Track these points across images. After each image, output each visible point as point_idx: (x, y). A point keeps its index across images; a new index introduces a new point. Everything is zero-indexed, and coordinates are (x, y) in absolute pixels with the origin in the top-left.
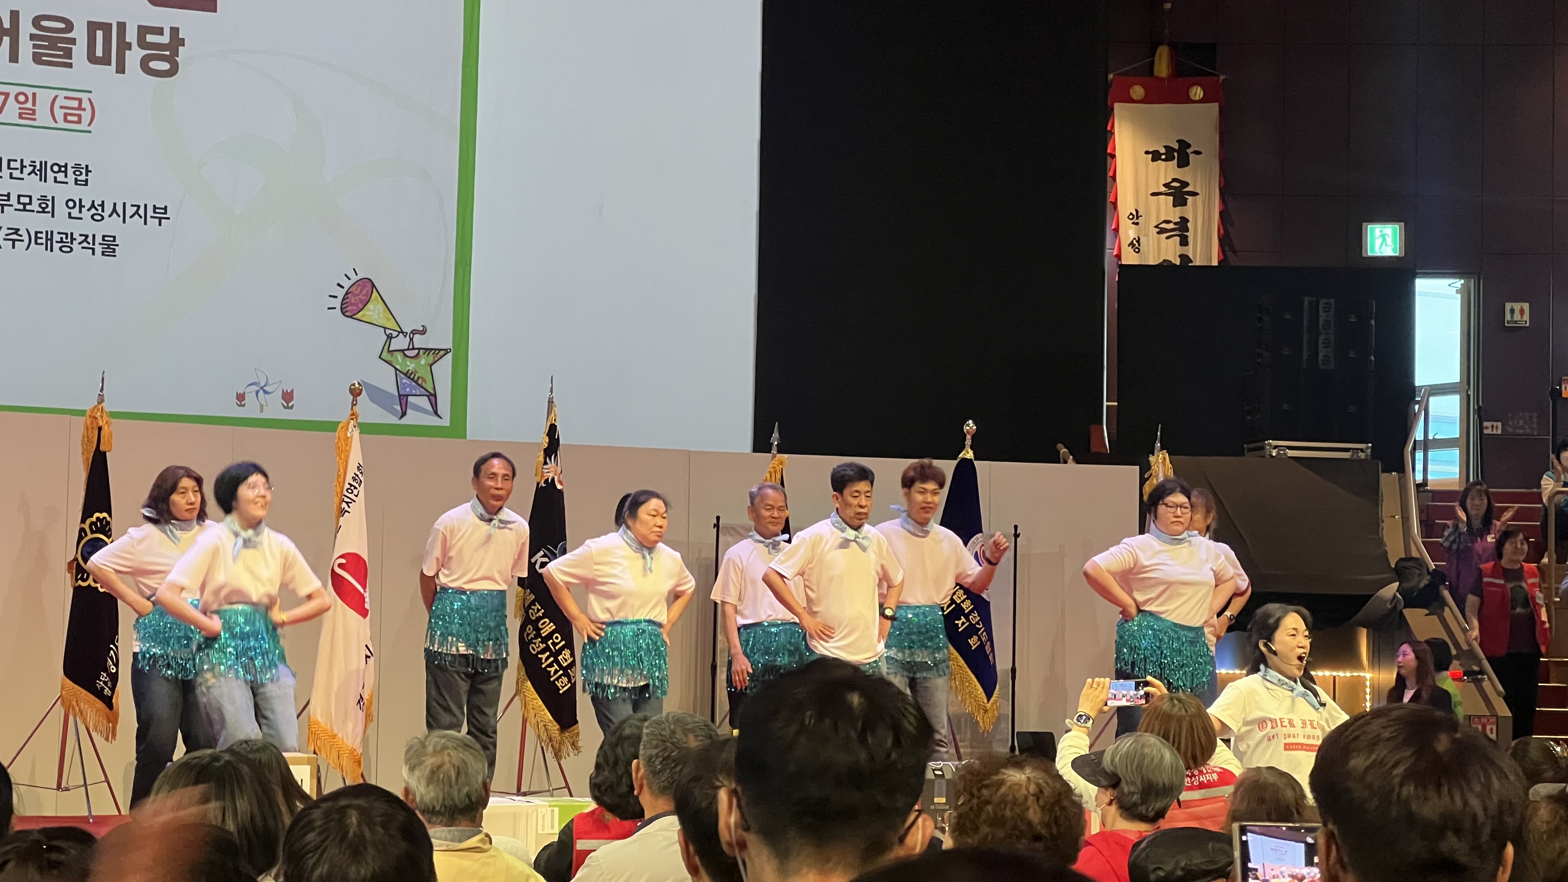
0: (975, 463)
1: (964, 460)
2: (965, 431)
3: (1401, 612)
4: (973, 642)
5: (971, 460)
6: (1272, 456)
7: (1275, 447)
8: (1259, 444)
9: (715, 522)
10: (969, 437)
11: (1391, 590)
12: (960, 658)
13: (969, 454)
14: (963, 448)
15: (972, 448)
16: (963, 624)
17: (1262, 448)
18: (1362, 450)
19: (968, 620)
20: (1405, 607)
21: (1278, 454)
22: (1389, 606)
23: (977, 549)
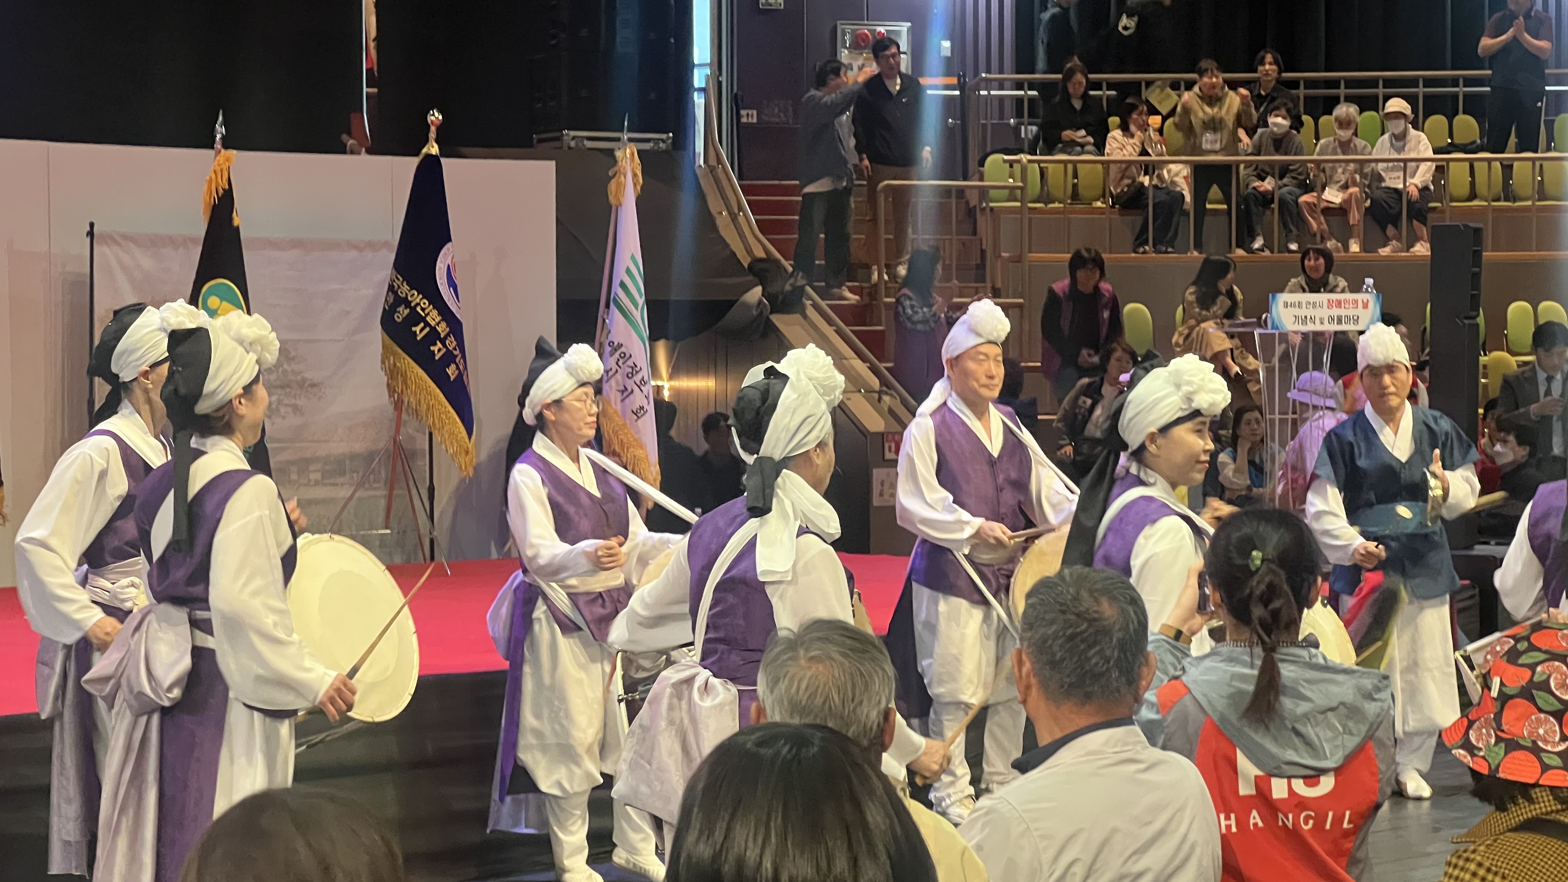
0: (443, 160)
1: (429, 156)
2: (429, 122)
3: (768, 319)
4: (451, 371)
5: (436, 157)
6: (570, 148)
7: (574, 138)
8: (557, 134)
10: (433, 129)
11: (755, 294)
12: (438, 391)
13: (433, 149)
14: (426, 141)
15: (437, 141)
16: (439, 350)
17: (559, 139)
18: (663, 141)
19: (444, 345)
20: (771, 313)
21: (577, 145)
22: (755, 313)
23: (449, 261)
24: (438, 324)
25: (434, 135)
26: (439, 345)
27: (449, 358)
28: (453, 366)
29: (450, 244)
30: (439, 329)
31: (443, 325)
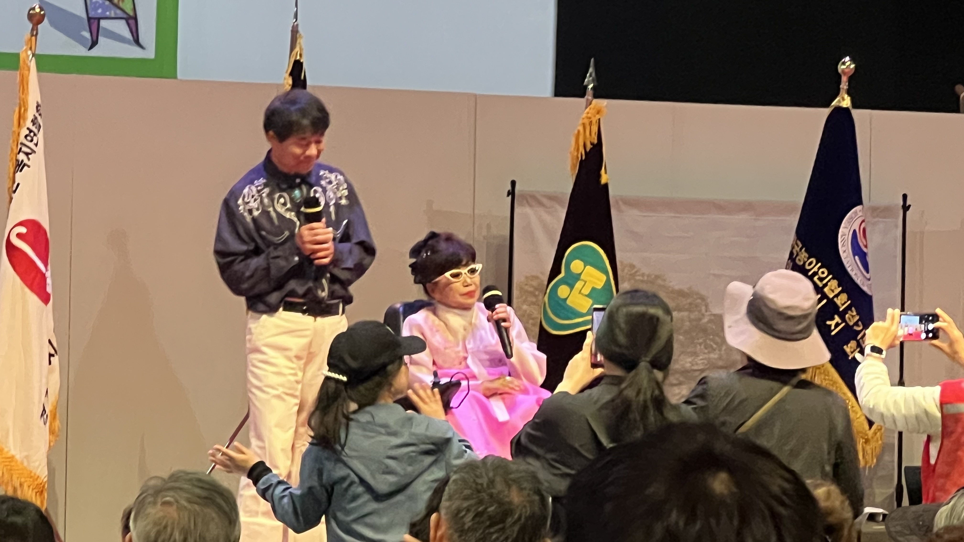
0: (854, 112)
1: (838, 109)
2: (840, 71)
4: (850, 349)
5: (847, 109)
9: (509, 187)
10: (845, 79)
13: (846, 102)
14: (836, 93)
15: (849, 93)
16: (837, 325)
19: (843, 320)
23: (856, 226)
24: (837, 296)
25: (844, 86)
26: (837, 319)
27: (848, 334)
28: (853, 343)
29: (858, 208)
30: (838, 301)
31: (844, 297)
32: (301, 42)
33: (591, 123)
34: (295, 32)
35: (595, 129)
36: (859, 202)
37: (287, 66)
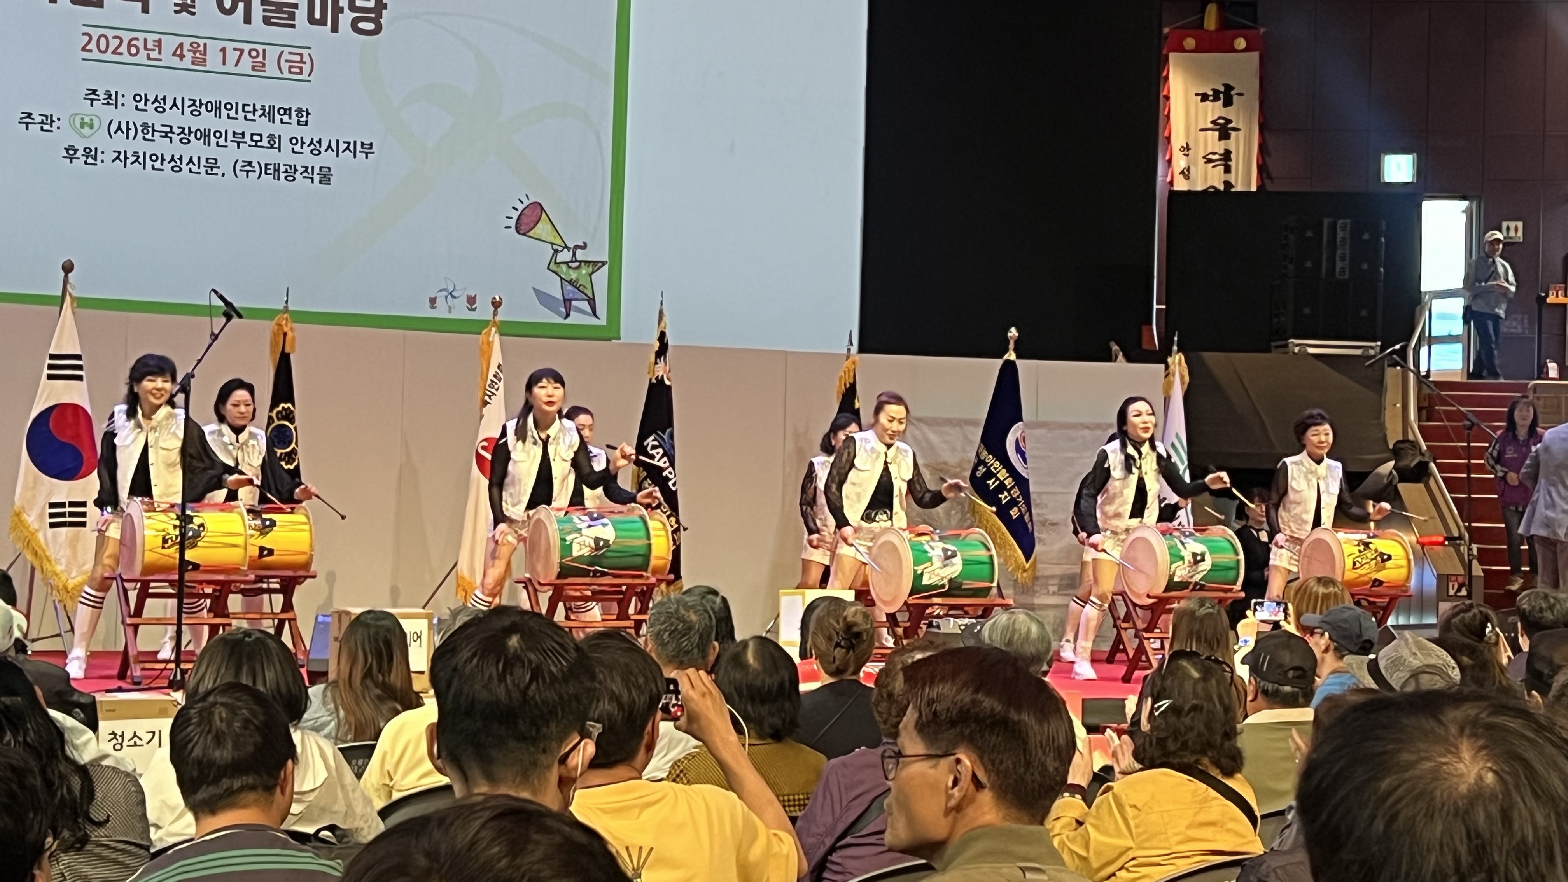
0: (1018, 362)
1: (1008, 360)
2: (1009, 337)
4: (1014, 513)
5: (1014, 360)
10: (1012, 341)
11: (1387, 468)
12: (1003, 526)
13: (1011, 356)
15: (1015, 350)
16: (1006, 497)
18: (1371, 348)
19: (1010, 494)
23: (1018, 435)
24: (1006, 479)
25: (1012, 345)
26: (1006, 493)
27: (1013, 503)
28: (1015, 509)
29: (1020, 423)
30: (1006, 482)
31: (1010, 479)
32: (666, 319)
33: (849, 371)
34: (661, 312)
35: (852, 374)
36: (1020, 419)
37: (657, 335)
